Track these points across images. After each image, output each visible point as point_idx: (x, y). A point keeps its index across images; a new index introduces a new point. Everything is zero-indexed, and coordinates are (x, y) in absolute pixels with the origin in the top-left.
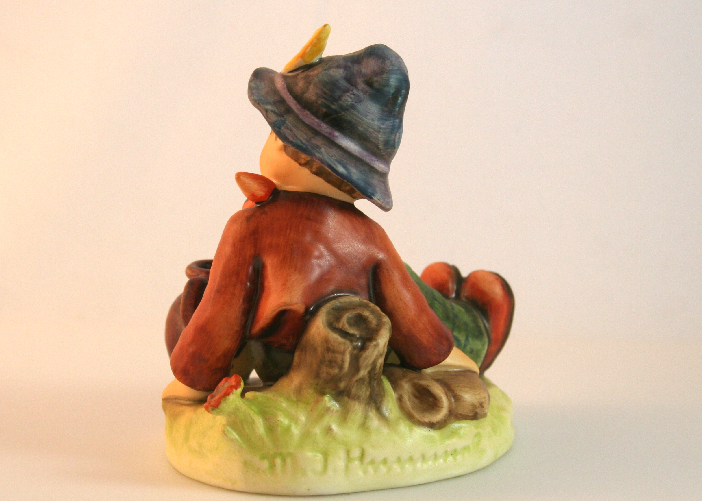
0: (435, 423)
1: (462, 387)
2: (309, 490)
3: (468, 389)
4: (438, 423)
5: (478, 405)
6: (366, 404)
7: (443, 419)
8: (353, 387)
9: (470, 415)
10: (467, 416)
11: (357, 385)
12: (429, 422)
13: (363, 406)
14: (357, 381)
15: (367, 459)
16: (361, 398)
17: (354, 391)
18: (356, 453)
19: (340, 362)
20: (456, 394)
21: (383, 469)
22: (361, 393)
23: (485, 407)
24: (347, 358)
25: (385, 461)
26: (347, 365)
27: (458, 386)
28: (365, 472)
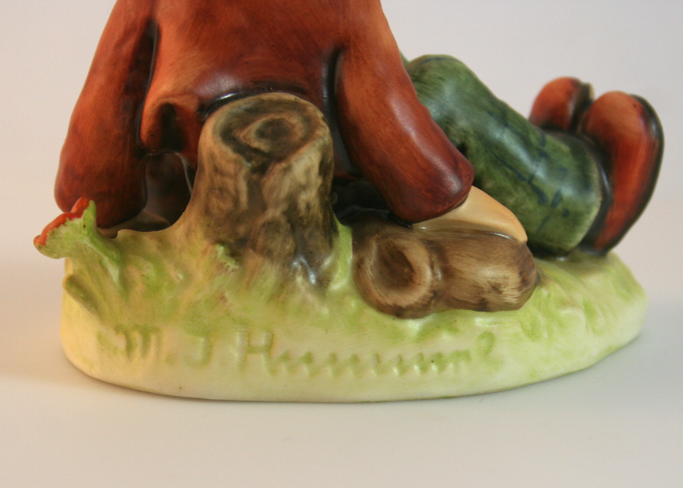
0: (404, 307)
1: (463, 256)
2: (181, 388)
3: (473, 260)
4: (410, 308)
5: (486, 288)
6: (284, 265)
7: (420, 302)
8: (259, 234)
9: (472, 301)
10: (466, 302)
11: (266, 232)
12: (394, 304)
13: (278, 266)
14: (264, 225)
15: (278, 352)
16: (275, 254)
17: (260, 240)
18: (261, 340)
19: (233, 192)
20: (451, 266)
21: (305, 370)
22: (273, 245)
23: (504, 293)
24: (243, 186)
25: (309, 359)
26: (244, 198)
27: (457, 255)
28: (273, 371)
